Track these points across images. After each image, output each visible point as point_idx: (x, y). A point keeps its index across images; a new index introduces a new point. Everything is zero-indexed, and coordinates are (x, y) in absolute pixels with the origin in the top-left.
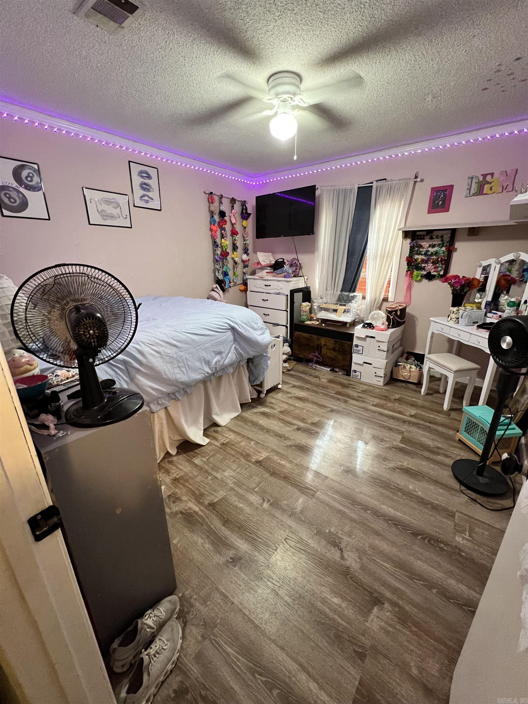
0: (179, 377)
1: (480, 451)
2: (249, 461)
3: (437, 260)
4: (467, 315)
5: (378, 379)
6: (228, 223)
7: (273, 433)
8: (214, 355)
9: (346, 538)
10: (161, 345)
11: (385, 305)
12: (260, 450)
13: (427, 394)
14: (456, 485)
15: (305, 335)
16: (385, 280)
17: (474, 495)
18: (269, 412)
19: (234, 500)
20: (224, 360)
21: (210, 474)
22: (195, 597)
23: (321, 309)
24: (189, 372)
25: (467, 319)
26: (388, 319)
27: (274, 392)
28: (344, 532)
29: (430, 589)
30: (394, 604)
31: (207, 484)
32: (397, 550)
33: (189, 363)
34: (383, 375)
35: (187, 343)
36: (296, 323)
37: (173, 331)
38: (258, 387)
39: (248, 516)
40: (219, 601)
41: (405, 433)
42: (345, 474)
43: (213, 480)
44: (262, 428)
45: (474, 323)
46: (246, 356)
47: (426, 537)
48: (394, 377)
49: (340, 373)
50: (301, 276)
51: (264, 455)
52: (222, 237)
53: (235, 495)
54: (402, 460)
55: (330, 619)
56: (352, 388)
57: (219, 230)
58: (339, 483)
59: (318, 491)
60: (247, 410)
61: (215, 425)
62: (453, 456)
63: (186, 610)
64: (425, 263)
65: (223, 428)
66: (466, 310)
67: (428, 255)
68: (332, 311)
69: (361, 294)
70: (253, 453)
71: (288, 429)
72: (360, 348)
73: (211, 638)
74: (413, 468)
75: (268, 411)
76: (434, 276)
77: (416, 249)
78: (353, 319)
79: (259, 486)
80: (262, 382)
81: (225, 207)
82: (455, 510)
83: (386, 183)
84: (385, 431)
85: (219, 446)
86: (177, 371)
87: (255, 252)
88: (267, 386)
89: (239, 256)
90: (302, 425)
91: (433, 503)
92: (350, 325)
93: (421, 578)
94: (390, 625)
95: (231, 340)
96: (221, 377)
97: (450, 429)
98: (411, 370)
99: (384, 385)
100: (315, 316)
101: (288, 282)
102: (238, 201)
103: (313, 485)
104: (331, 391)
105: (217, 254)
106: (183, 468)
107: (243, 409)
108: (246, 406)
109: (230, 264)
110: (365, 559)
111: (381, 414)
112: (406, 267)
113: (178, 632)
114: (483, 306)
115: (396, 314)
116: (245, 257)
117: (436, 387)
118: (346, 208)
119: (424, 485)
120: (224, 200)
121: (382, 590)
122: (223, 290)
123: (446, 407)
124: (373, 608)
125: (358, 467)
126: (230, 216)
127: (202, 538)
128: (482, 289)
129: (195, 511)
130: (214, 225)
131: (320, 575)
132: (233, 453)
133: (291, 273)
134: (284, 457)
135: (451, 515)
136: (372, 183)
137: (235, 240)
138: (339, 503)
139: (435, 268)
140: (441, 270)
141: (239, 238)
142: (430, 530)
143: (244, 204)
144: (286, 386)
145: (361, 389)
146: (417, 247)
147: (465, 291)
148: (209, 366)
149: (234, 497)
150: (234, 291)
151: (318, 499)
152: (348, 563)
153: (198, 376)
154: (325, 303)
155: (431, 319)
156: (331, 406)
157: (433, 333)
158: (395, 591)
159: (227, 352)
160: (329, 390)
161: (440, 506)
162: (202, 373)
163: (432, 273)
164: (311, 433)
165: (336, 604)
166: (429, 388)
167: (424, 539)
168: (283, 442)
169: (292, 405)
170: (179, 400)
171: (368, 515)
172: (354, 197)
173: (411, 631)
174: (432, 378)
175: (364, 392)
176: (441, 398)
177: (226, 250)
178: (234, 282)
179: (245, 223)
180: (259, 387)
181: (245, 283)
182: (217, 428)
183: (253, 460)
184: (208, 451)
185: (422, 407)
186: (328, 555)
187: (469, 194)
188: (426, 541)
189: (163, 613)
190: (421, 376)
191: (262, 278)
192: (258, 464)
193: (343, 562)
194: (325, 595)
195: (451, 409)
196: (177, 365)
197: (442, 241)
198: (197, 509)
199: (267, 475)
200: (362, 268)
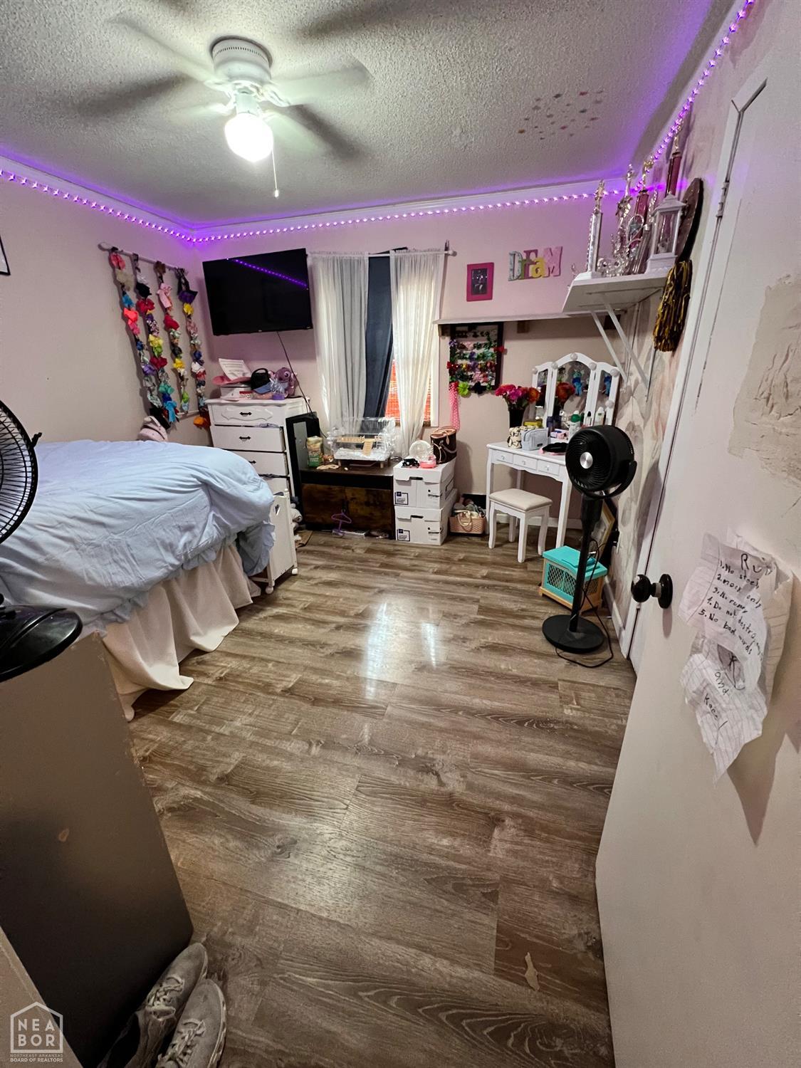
0: (121, 580)
1: (570, 604)
2: (269, 693)
3: (486, 366)
4: (530, 436)
5: (434, 536)
6: (156, 305)
7: (300, 641)
8: (179, 533)
9: (439, 757)
10: (72, 526)
11: (428, 432)
12: (285, 673)
13: (496, 546)
14: (552, 650)
15: (320, 487)
16: (423, 397)
17: (572, 656)
18: (286, 614)
19: (261, 759)
20: (198, 539)
21: (208, 732)
22: (230, 930)
23: (339, 445)
24: (138, 568)
25: (530, 441)
26: (436, 451)
27: (286, 582)
28: (435, 750)
29: (550, 782)
30: (515, 816)
31: (207, 749)
32: (505, 748)
33: (134, 552)
34: (439, 531)
35: (123, 517)
36: (302, 469)
37: (90, 497)
38: (260, 578)
39: (290, 775)
40: (275, 917)
41: (481, 601)
42: (419, 673)
43: (217, 739)
44: (281, 639)
45: (538, 445)
46: (235, 529)
47: (533, 723)
48: (452, 531)
49: (380, 537)
50: (300, 397)
51: (293, 679)
52: (149, 331)
53: (261, 752)
54: (486, 636)
55: (444, 870)
56: (402, 555)
57: (140, 320)
58: (413, 687)
59: (387, 706)
60: (249, 616)
61: (199, 651)
62: (541, 616)
63: (219, 957)
64: (471, 371)
65: (214, 654)
66: (528, 430)
67: (473, 359)
68: (353, 446)
69: (393, 418)
70: (274, 679)
71: (322, 631)
72: (403, 496)
73: (274, 978)
74: (499, 642)
75: (285, 612)
76: (484, 388)
77: (458, 351)
78: (387, 456)
79: (299, 726)
80: (266, 568)
81: (146, 277)
82: (556, 680)
83: (407, 254)
84: (456, 603)
85: (214, 683)
86: (113, 568)
87: (214, 359)
88: (275, 574)
89: (184, 365)
90: (341, 620)
91: (532, 678)
92: (385, 466)
93: (538, 772)
94: (517, 843)
95: (205, 505)
96: (195, 570)
97: (530, 584)
98: (473, 518)
99: (442, 544)
100: (330, 457)
101: (279, 405)
102: (170, 269)
103: (378, 700)
104: (374, 565)
105: (145, 362)
106: (155, 737)
107: (242, 618)
108: (245, 611)
109: (172, 381)
110: (469, 775)
111: (447, 583)
112: (448, 377)
113: (217, 995)
114: (544, 424)
115: (445, 443)
116: (196, 367)
117: (505, 536)
118: (356, 288)
119: (518, 659)
120: (141, 264)
121: (498, 804)
122: (166, 425)
123: (520, 558)
124: (493, 831)
125: (433, 659)
126: (158, 295)
127: (220, 836)
128: (541, 402)
129: (196, 799)
130: (129, 310)
131: (416, 817)
132: (241, 688)
133: (283, 392)
134: (327, 673)
135: (554, 686)
136: (388, 252)
137: (174, 337)
138: (419, 713)
139: (484, 377)
140: (492, 380)
141: (179, 334)
142: (536, 712)
143: (180, 274)
144: (303, 570)
145: (413, 554)
146: (459, 348)
147: (523, 405)
148: (173, 552)
149: (260, 756)
150: (186, 426)
151: (390, 717)
152: (449, 788)
153: (157, 573)
154: (343, 436)
155: (488, 445)
156: (378, 585)
157: (493, 464)
158: (514, 800)
159: (201, 526)
160: (371, 564)
161: (540, 679)
162: (162, 567)
163: (482, 384)
164: (359, 629)
165: (447, 847)
166: (497, 539)
167: (531, 725)
168: (318, 651)
169: (320, 595)
170: (124, 621)
171: (461, 718)
172: (365, 272)
173: (541, 840)
174: (499, 526)
175: (418, 557)
176: (514, 549)
177: (159, 355)
178: (182, 411)
179: (187, 307)
180: (262, 577)
181: (204, 412)
182: (202, 656)
183: (279, 691)
184: (195, 697)
185: (494, 564)
186: (422, 787)
187: (514, 276)
188: (534, 726)
189: (180, 980)
190: (485, 524)
191: (234, 403)
192: (287, 695)
193: (443, 789)
194: (430, 840)
195: (527, 560)
196: (111, 559)
197: (489, 339)
198: (199, 794)
199: (306, 707)
200: (389, 381)
